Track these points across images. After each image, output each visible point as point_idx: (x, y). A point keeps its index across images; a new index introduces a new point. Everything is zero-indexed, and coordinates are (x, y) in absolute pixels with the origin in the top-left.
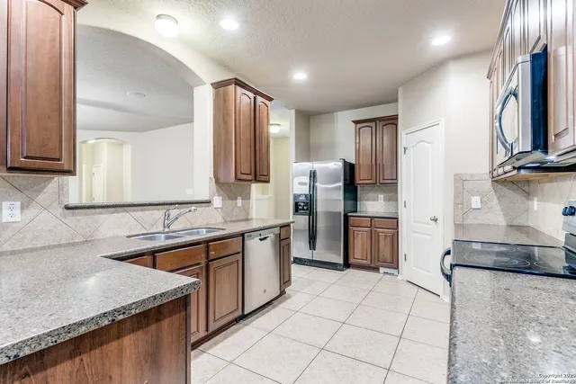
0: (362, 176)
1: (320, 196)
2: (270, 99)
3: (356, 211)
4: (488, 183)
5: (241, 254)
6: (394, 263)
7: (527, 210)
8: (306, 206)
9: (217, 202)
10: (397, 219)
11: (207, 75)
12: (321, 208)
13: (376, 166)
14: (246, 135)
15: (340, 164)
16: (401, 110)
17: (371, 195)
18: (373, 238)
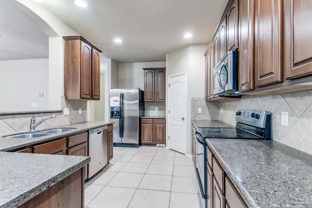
0: (147, 97)
1: (126, 108)
2: (100, 51)
3: (144, 116)
4: (204, 102)
5: (87, 143)
6: (163, 141)
7: (218, 114)
8: (117, 114)
9: (66, 111)
10: (165, 119)
11: (61, 31)
12: (126, 114)
13: (154, 93)
14: (87, 72)
15: (137, 91)
16: (167, 65)
17: (152, 107)
18: (154, 129)
